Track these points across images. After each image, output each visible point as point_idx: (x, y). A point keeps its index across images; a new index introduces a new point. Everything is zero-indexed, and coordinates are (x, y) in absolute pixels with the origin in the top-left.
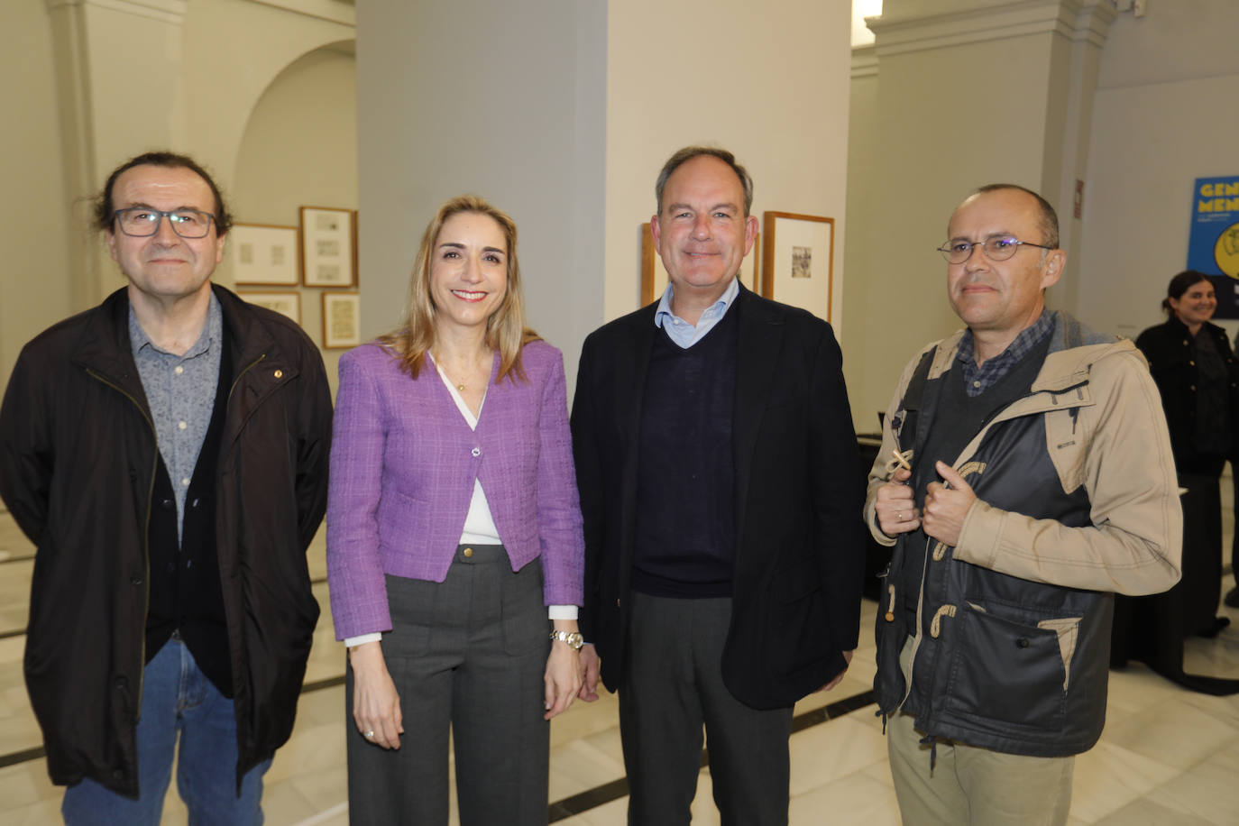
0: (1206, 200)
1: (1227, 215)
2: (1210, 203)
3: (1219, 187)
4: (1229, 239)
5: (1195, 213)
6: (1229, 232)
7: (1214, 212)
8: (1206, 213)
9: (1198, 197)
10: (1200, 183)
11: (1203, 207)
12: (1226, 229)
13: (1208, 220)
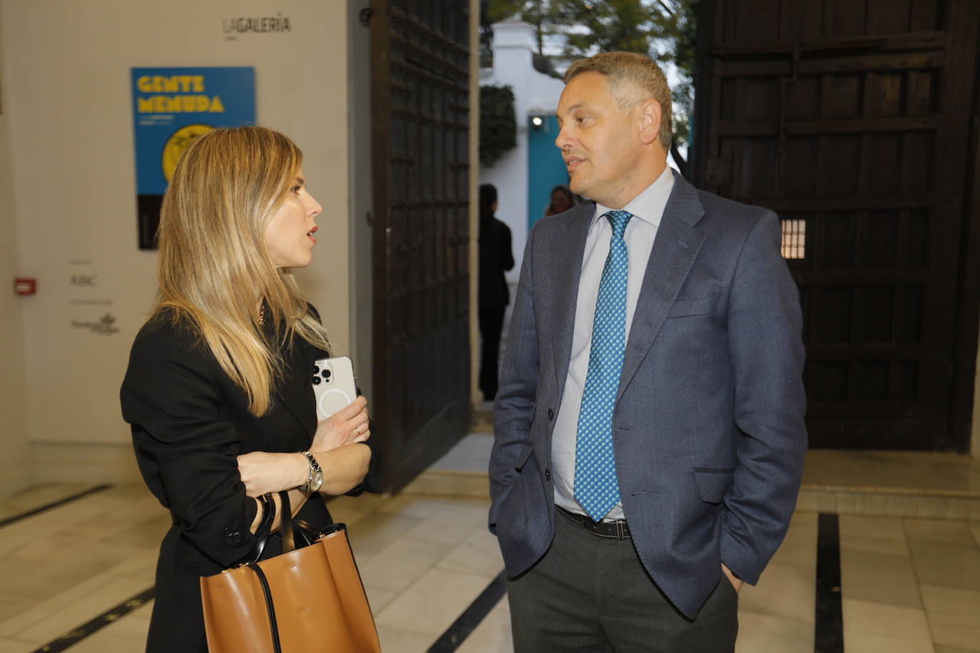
0: (147, 96)
1: (169, 117)
2: (150, 101)
3: (157, 79)
4: (176, 148)
5: (138, 115)
6: (173, 141)
7: (154, 114)
8: (147, 114)
9: (137, 94)
10: (137, 73)
11: (145, 106)
12: (171, 136)
13: (150, 123)
